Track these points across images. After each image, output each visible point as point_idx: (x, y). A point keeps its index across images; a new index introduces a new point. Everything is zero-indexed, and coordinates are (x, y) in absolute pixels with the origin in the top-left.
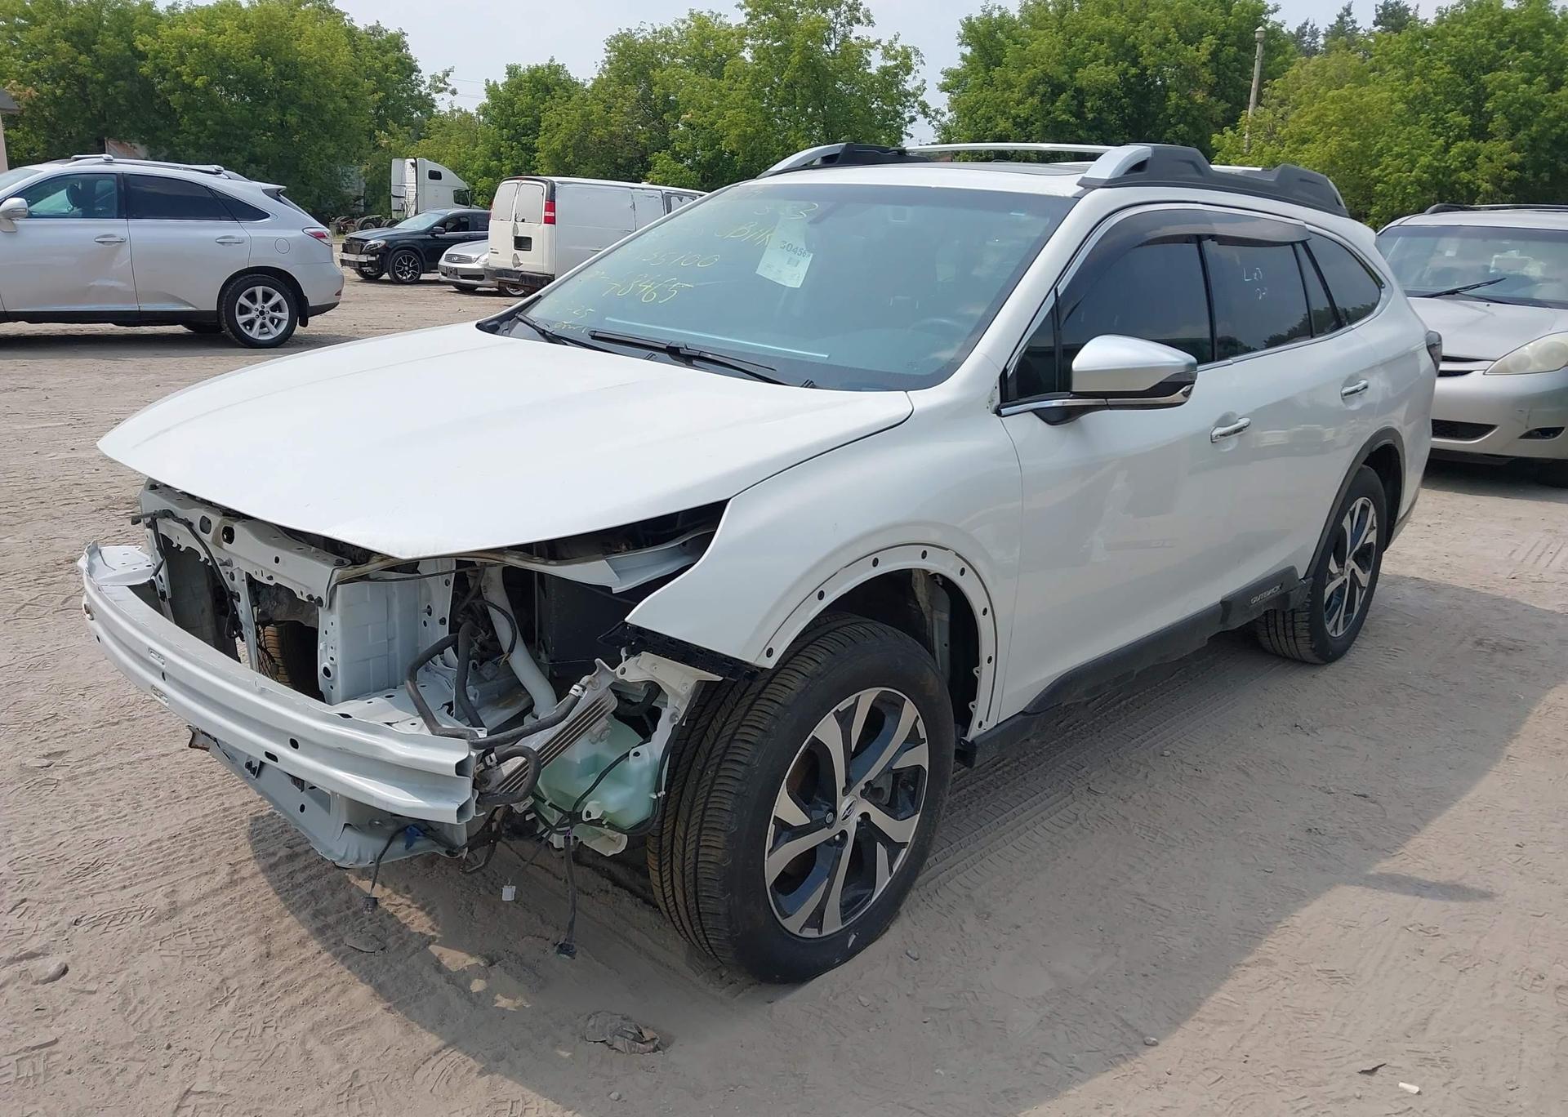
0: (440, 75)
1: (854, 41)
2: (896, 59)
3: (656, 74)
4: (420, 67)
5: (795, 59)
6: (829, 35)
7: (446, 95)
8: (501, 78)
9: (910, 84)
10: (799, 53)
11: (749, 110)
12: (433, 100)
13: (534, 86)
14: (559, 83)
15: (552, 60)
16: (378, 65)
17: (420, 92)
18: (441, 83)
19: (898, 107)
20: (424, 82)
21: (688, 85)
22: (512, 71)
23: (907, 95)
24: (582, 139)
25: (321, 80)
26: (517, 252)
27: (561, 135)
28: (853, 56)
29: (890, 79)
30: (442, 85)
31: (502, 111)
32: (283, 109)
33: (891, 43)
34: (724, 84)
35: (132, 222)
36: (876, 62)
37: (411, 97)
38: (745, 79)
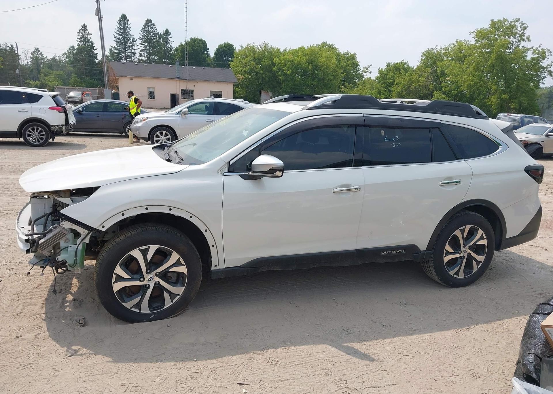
0: (367, 67)
1: (521, 48)
2: (538, 54)
3: (439, 64)
4: (360, 65)
5: (494, 56)
6: (510, 46)
7: (367, 73)
8: (384, 67)
9: (544, 64)
10: (495, 54)
11: (473, 75)
12: (364, 75)
13: (395, 70)
14: (404, 69)
15: (403, 60)
16: (345, 65)
17: (359, 73)
18: (366, 70)
19: (539, 73)
20: (361, 69)
21: (452, 67)
22: (388, 65)
23: (543, 68)
24: (409, 87)
25: (325, 70)
27: (401, 86)
28: (519, 55)
29: (535, 61)
30: (367, 70)
31: (383, 78)
32: (313, 80)
33: (537, 48)
34: (465, 66)
35: (216, 116)
36: (529, 56)
37: (356, 74)
38: (473, 64)
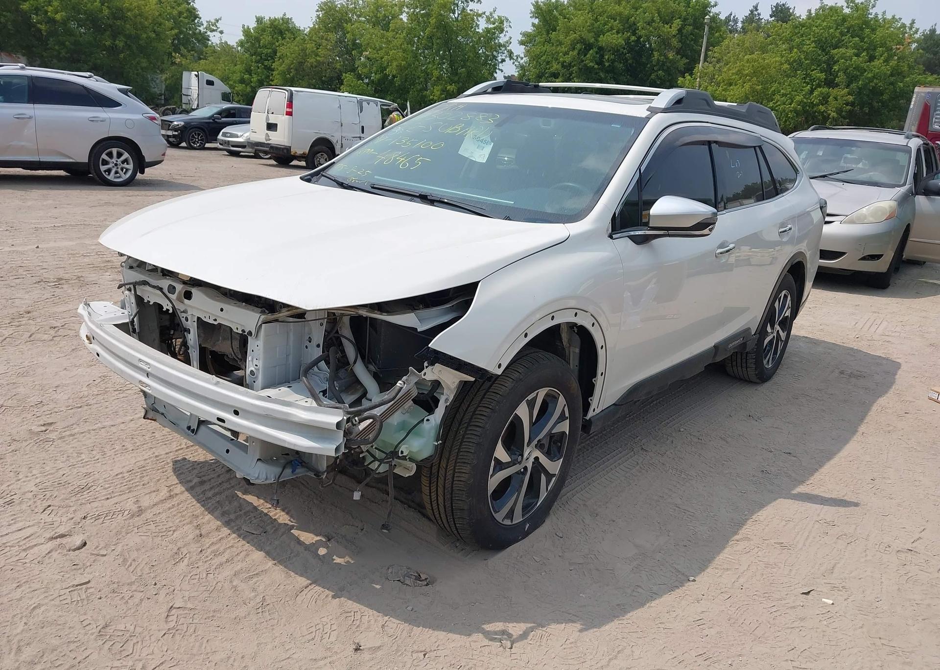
0: (213, 21)
1: (469, 12)
2: (494, 24)
3: (348, 27)
4: (200, 16)
5: (433, 21)
6: (454, 8)
7: (217, 34)
8: (252, 25)
9: (502, 39)
10: (436, 18)
11: (404, 51)
12: (208, 36)
13: (273, 31)
14: (288, 30)
15: (285, 15)
16: (175, 12)
17: (200, 31)
18: (213, 26)
19: (495, 53)
20: (203, 25)
21: (368, 34)
22: (259, 20)
23: (500, 45)
24: (301, 64)
25: (139, 19)
26: (268, 132)
27: (287, 61)
28: (468, 20)
29: (490, 36)
30: (215, 28)
31: (253, 45)
32: (114, 37)
33: (491, 14)
34: (390, 34)
35: (36, 106)
36: (482, 25)
37: (194, 33)
38: (402, 32)
